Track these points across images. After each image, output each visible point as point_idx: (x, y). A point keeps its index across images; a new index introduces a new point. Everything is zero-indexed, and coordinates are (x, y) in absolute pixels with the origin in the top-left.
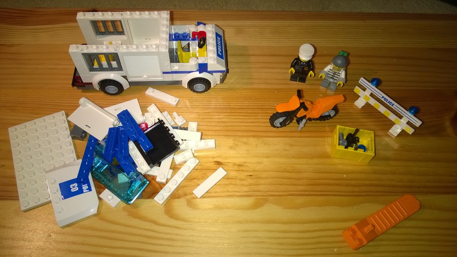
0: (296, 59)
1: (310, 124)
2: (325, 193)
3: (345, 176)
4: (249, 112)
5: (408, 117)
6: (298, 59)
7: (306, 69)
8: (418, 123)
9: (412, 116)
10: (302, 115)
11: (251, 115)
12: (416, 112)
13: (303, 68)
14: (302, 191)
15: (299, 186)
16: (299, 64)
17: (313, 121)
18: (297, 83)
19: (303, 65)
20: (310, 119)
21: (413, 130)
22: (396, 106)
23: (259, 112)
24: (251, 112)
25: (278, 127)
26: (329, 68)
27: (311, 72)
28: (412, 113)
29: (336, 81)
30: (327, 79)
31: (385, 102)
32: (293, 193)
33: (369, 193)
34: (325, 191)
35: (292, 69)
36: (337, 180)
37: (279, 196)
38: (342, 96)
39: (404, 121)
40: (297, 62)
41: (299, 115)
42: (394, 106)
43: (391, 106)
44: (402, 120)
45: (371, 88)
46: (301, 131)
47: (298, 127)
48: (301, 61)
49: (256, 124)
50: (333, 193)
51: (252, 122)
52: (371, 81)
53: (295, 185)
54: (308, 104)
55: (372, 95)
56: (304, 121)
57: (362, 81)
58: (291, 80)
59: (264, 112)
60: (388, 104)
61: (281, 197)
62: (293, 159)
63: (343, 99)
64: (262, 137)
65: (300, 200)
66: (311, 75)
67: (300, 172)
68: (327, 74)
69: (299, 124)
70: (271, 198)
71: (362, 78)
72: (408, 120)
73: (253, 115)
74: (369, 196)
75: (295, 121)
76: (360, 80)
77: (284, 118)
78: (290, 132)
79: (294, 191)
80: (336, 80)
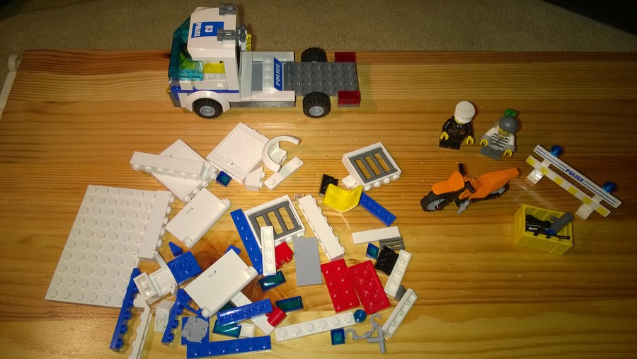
0: (449, 120)
1: (474, 206)
2: (496, 299)
3: (520, 276)
4: (389, 190)
5: (602, 195)
6: (452, 120)
7: (462, 133)
8: (616, 203)
9: (608, 194)
10: (466, 196)
11: (391, 194)
12: (613, 190)
13: (459, 132)
14: (466, 297)
15: (461, 291)
16: (454, 127)
17: (478, 202)
18: (449, 149)
19: (459, 128)
20: (473, 200)
21: (609, 212)
22: (586, 182)
23: (403, 190)
24: (392, 190)
25: (429, 211)
26: (493, 131)
27: (470, 137)
28: (608, 191)
29: (501, 149)
30: (490, 145)
31: (571, 176)
32: (454, 300)
33: (552, 299)
34: (495, 297)
35: (445, 133)
36: (511, 281)
37: (437, 304)
38: (515, 169)
39: (596, 201)
40: (451, 124)
41: (460, 197)
42: (583, 182)
43: (579, 181)
44: (594, 199)
45: (551, 159)
46: (460, 216)
47: (457, 210)
48: (456, 124)
49: (399, 208)
50: (506, 299)
51: (394, 205)
52: (552, 150)
53: (457, 289)
54: (473, 182)
55: (551, 167)
56: (467, 203)
57: (539, 149)
58: (440, 146)
59: (409, 190)
60: (575, 179)
61: (440, 307)
62: (451, 254)
63: (518, 173)
64: (409, 224)
65: (465, 309)
66: (469, 141)
67: (462, 272)
68: (490, 139)
69: (459, 206)
70: (427, 308)
71: (538, 146)
72: (601, 199)
73: (394, 194)
74: (553, 302)
75: (454, 202)
76: (536, 149)
77: (442, 200)
78: (445, 217)
79: (456, 297)
80: (503, 147)
